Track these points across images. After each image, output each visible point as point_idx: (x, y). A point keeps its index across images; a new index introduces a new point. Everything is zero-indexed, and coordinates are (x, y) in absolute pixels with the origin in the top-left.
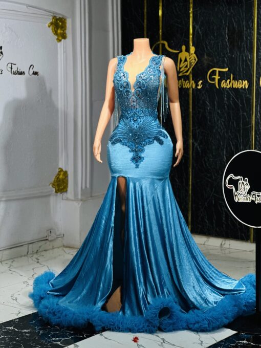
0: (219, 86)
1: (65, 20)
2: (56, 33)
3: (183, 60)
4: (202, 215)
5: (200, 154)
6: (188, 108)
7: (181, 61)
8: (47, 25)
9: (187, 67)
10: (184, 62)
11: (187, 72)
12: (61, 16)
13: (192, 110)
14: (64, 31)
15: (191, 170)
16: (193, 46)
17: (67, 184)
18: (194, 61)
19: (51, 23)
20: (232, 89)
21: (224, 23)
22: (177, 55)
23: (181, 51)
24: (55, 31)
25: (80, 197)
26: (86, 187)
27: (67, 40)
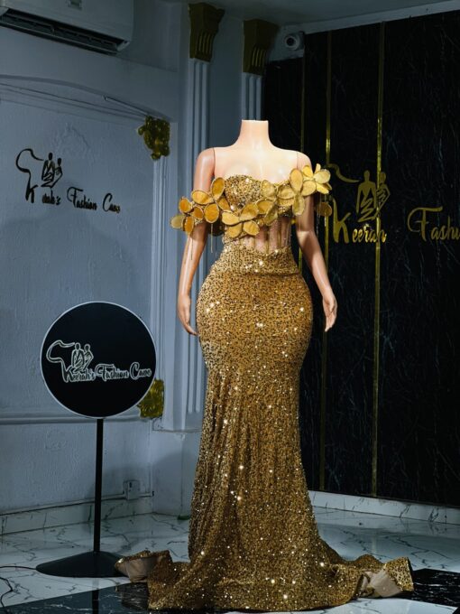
0: (426, 238)
1: (167, 124)
2: (151, 145)
3: (366, 195)
4: (396, 464)
5: (394, 356)
6: (374, 276)
7: (362, 196)
8: (137, 131)
9: (372, 206)
10: (368, 198)
11: (372, 214)
12: (161, 118)
13: (381, 281)
14: (164, 142)
15: (377, 385)
16: (382, 170)
17: (163, 403)
18: (384, 196)
19: (144, 128)
20: (449, 241)
21: (435, 131)
22: (355, 186)
23: (363, 181)
24: (150, 140)
25: (183, 428)
26: (194, 410)
27: (169, 157)
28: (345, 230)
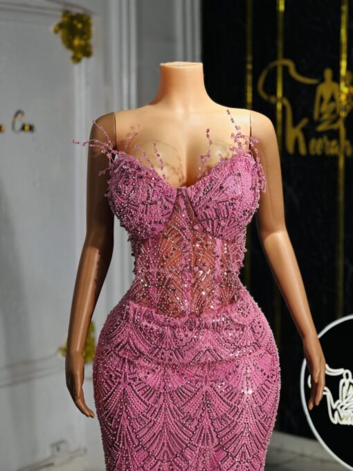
1: (89, 18)
2: (70, 45)
3: (327, 97)
6: (336, 194)
7: (322, 100)
8: (52, 28)
9: (334, 112)
10: (329, 102)
11: (335, 121)
12: (80, 11)
14: (86, 41)
19: (61, 26)
22: (313, 88)
23: (322, 80)
24: (68, 40)
27: (92, 59)
28: (301, 139)
